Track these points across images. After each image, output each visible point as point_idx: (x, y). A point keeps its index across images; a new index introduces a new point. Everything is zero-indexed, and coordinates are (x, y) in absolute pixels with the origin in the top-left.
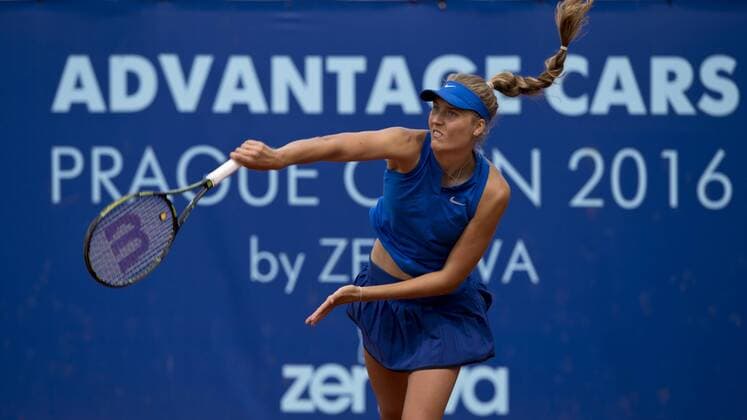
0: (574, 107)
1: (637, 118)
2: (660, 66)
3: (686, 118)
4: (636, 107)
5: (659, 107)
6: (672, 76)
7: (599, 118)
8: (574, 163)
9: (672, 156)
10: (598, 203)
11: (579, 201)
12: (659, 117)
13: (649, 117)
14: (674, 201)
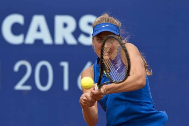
0: (16, 40)
1: (48, 46)
2: (59, 20)
3: (72, 46)
4: (48, 40)
5: (59, 41)
6: (65, 25)
7: (29, 46)
8: (16, 68)
9: (65, 65)
10: (28, 88)
11: (19, 87)
12: (59, 46)
13: (54, 46)
14: (66, 87)
